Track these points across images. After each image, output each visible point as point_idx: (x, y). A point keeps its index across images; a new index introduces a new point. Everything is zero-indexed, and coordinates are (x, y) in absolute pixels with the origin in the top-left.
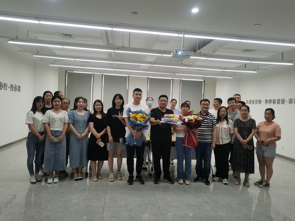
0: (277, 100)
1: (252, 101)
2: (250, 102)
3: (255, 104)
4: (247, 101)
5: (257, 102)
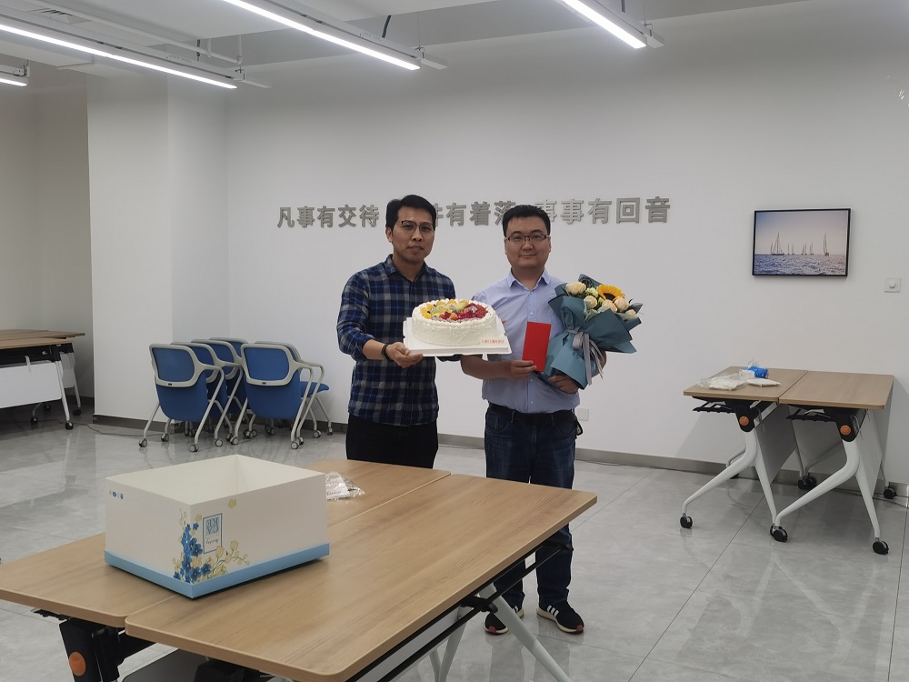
0: (469, 209)
1: (316, 214)
2: (306, 217)
3: (341, 226)
4: (284, 215)
5: (350, 217)
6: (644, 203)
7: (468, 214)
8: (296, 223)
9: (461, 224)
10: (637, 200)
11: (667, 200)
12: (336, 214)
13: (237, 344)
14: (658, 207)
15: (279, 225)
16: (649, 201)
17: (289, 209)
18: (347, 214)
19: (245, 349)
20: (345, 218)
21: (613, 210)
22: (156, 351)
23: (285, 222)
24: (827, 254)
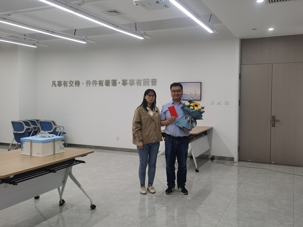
1: (62, 83)
2: (60, 84)
3: (70, 86)
4: (54, 83)
5: (72, 84)
6: (150, 80)
7: (104, 83)
8: (57, 85)
9: (102, 86)
10: (149, 79)
11: (156, 79)
12: (68, 83)
13: (38, 121)
14: (154, 81)
15: (52, 86)
16: (151, 80)
17: (55, 82)
18: (71, 83)
19: (40, 122)
20: (71, 84)
21: (142, 82)
22: (13, 123)
23: (54, 85)
24: (196, 94)
